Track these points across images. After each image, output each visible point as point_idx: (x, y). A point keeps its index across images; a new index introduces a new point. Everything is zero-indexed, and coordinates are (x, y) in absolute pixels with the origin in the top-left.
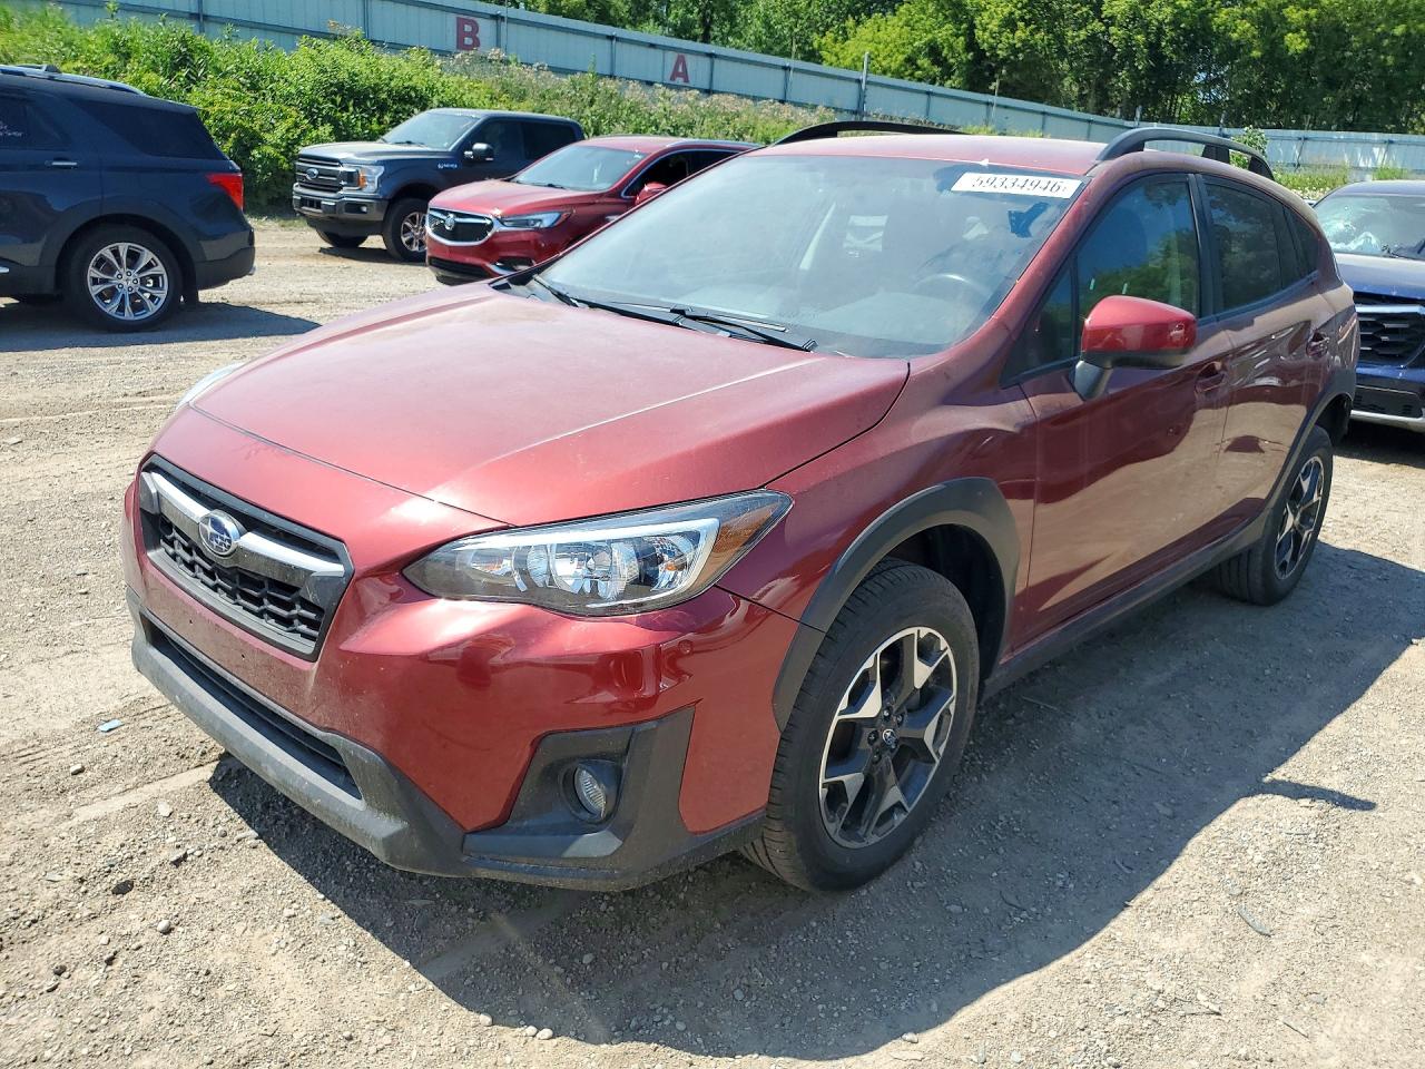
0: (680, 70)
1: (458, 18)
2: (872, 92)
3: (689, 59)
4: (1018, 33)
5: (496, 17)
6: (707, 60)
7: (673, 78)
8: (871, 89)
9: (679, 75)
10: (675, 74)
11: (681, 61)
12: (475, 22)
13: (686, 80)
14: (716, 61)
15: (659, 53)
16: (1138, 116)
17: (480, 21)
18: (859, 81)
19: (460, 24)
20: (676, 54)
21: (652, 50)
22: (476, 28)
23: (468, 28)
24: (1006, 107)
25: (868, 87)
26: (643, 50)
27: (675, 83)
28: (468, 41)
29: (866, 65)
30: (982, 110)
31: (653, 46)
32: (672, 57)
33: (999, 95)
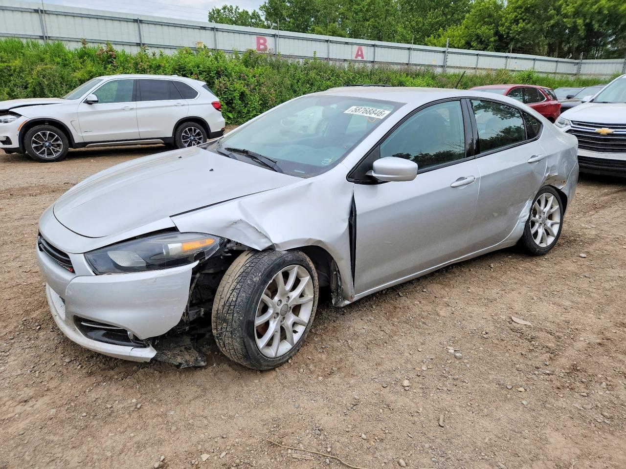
0: (360, 53)
1: (257, 37)
2: (450, 56)
3: (364, 48)
5: (274, 36)
6: (372, 48)
7: (356, 57)
9: (360, 56)
10: (357, 55)
11: (360, 49)
12: (264, 38)
13: (363, 58)
14: (376, 48)
15: (350, 46)
16: (581, 58)
17: (266, 38)
18: (444, 52)
19: (258, 40)
20: (358, 46)
21: (346, 46)
22: (265, 41)
23: (262, 41)
24: (516, 58)
25: (448, 54)
26: (343, 46)
27: (357, 59)
28: (262, 47)
29: (447, 45)
30: (504, 60)
31: (347, 43)
32: (356, 48)
33: (512, 52)
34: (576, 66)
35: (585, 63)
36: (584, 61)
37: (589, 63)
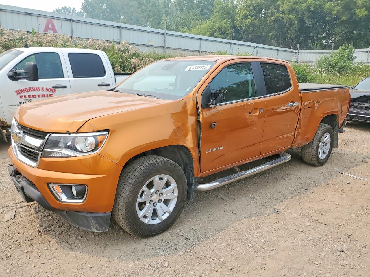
0: (50, 26)
2: (168, 38)
3: (56, 22)
4: (248, 20)
6: (68, 22)
7: (45, 31)
9: (50, 29)
10: (47, 29)
14: (74, 24)
15: (34, 19)
16: (298, 48)
18: (163, 34)
20: (46, 19)
21: (28, 17)
24: (239, 44)
25: (167, 36)
26: (22, 17)
27: (48, 33)
29: (165, 27)
30: (228, 46)
33: (234, 40)
34: (295, 55)
35: (301, 53)
36: (300, 51)
37: (304, 53)
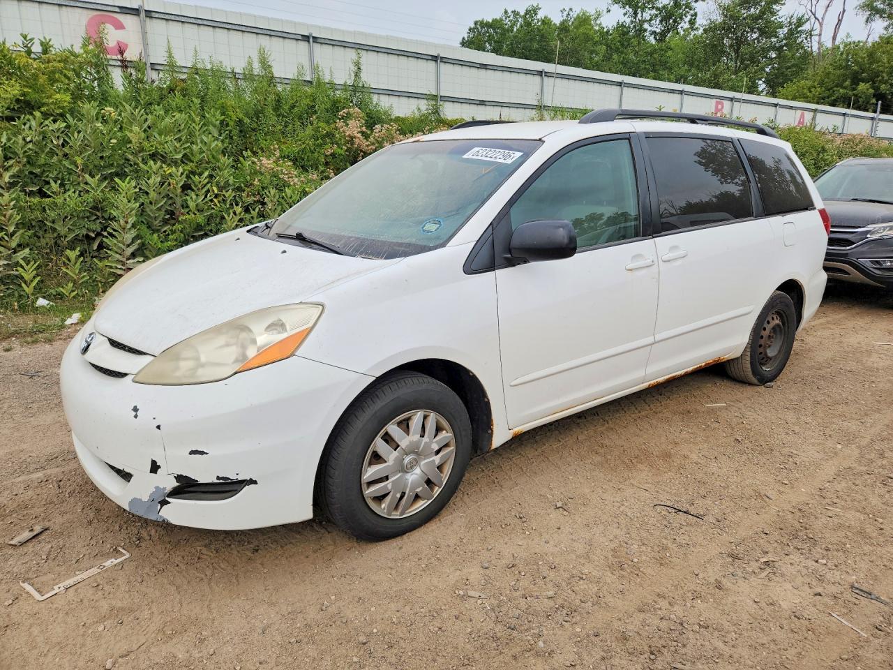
0: (802, 118)
1: (717, 102)
2: (881, 124)
5: (732, 99)
8: (880, 122)
9: (802, 122)
10: (800, 121)
11: (802, 116)
12: (722, 101)
14: (816, 113)
15: (794, 111)
17: (724, 100)
18: (872, 119)
19: (717, 104)
22: (722, 104)
23: (720, 107)
29: (879, 111)
31: (791, 108)
32: (799, 112)
